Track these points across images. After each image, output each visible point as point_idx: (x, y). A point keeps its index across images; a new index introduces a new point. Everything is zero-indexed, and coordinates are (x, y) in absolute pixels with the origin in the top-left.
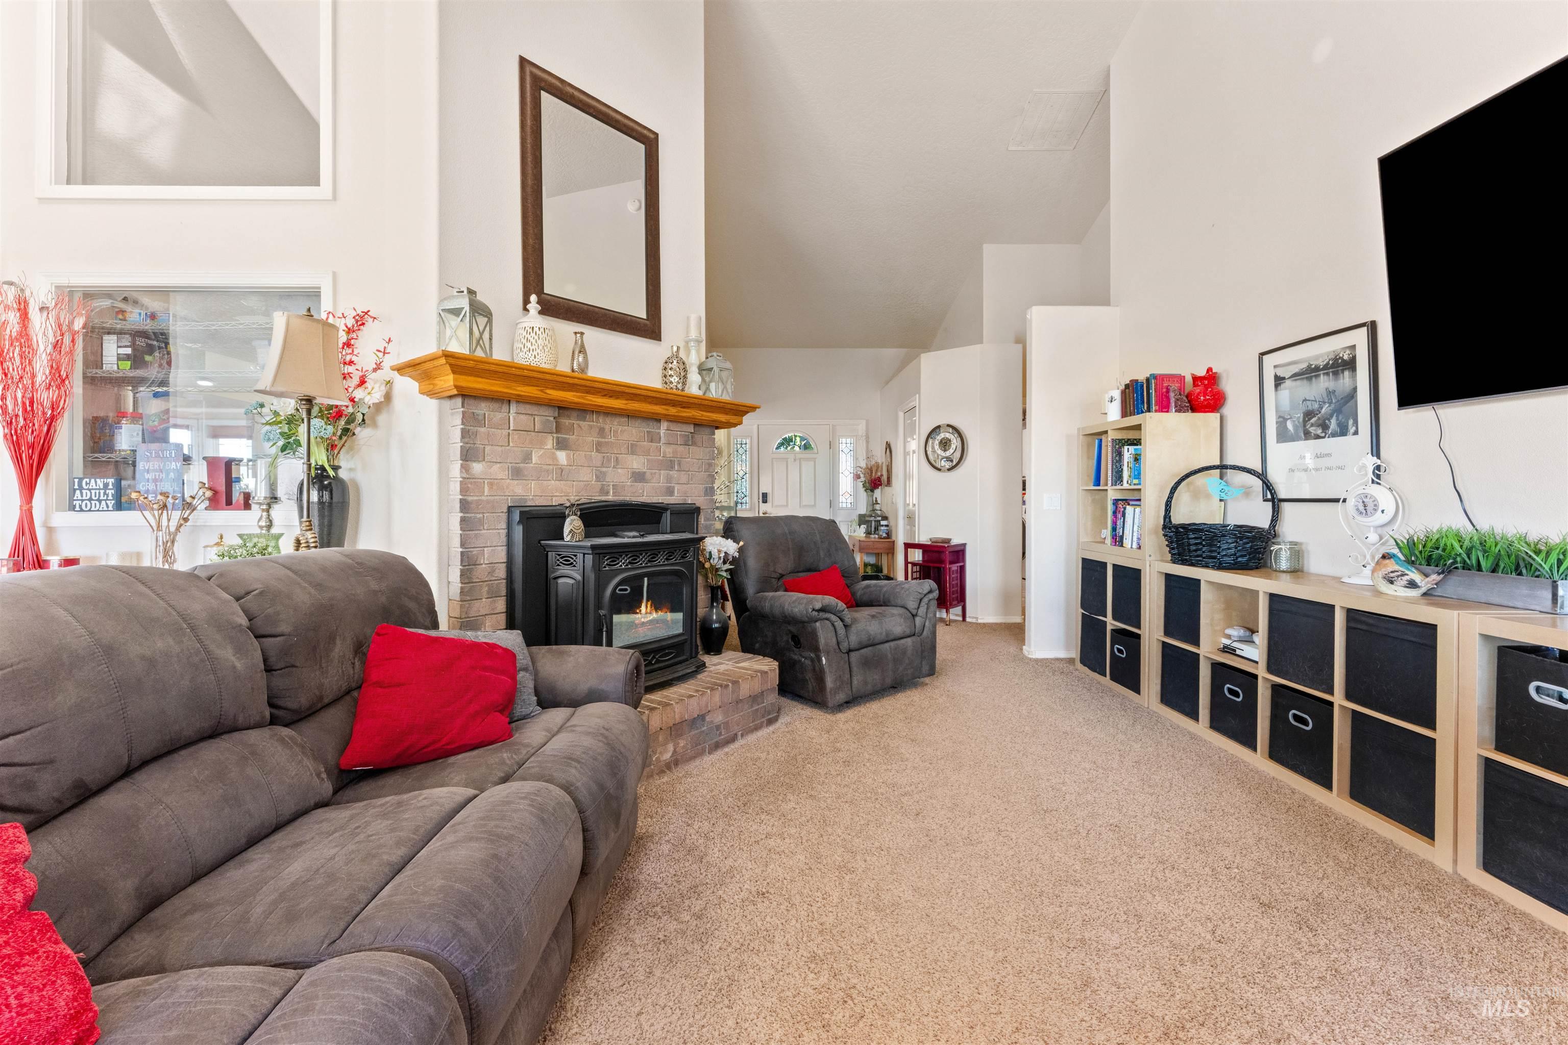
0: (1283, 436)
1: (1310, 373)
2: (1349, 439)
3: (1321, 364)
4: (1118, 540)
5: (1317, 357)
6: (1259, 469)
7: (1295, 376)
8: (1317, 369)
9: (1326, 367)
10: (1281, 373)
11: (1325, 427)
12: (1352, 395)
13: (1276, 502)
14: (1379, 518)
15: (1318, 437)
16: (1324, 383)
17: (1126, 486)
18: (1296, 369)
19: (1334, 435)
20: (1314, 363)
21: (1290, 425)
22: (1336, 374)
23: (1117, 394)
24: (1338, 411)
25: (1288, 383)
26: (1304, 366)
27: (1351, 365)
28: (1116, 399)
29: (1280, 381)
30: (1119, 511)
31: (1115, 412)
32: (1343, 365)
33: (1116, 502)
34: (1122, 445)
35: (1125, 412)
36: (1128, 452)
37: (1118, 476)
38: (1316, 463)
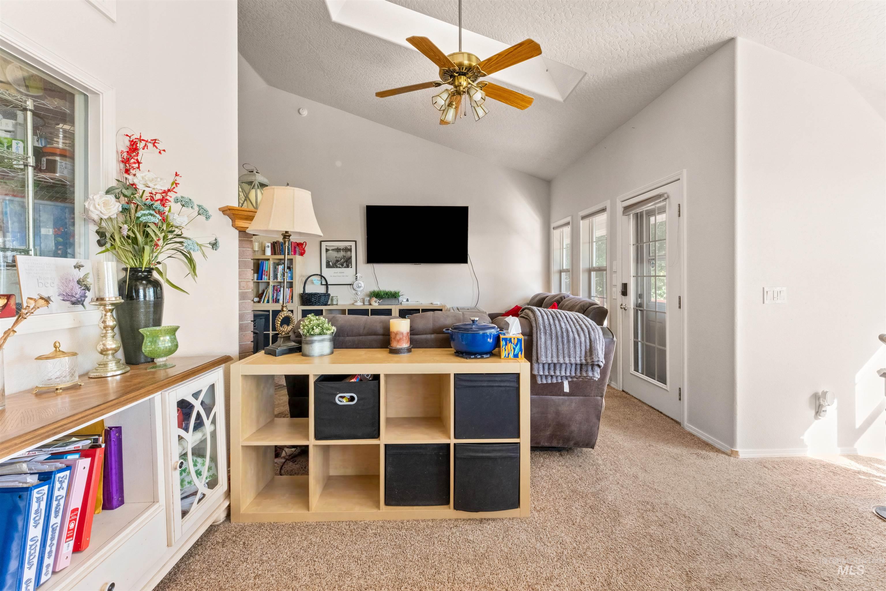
0: (328, 266)
1: (338, 250)
2: (349, 269)
3: (341, 248)
4: (274, 301)
5: (340, 246)
6: (319, 273)
7: (333, 250)
8: (340, 249)
9: (343, 249)
10: (328, 248)
11: (342, 265)
12: (350, 258)
13: (327, 285)
14: (362, 288)
15: (340, 267)
16: (342, 254)
18: (333, 248)
19: (345, 267)
20: (339, 248)
21: (331, 263)
22: (346, 252)
23: (270, 245)
24: (346, 261)
25: (330, 252)
26: (336, 248)
27: (350, 250)
28: (268, 247)
29: (327, 250)
30: (276, 290)
31: (268, 252)
32: (348, 250)
33: (274, 286)
34: (276, 265)
35: (274, 252)
36: (280, 268)
37: (276, 277)
38: (339, 274)
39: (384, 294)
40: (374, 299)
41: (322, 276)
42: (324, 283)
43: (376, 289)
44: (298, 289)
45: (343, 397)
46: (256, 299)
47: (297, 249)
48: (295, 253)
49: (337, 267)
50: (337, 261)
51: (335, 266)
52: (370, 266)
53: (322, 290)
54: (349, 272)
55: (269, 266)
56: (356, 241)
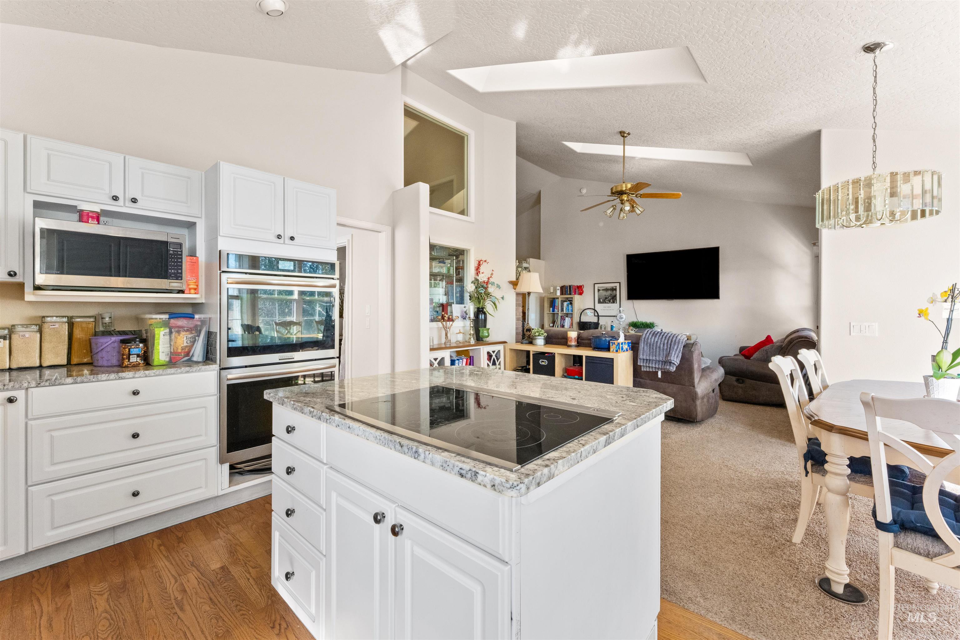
0: (599, 302)
1: (606, 290)
2: (615, 304)
3: (609, 288)
4: (563, 326)
6: (593, 308)
7: (603, 290)
8: (608, 289)
10: (599, 288)
11: (610, 301)
12: (615, 296)
13: (598, 316)
14: (623, 319)
15: (608, 303)
16: (609, 293)
17: (564, 312)
18: (603, 288)
19: (612, 303)
21: (601, 300)
22: (612, 291)
23: (559, 288)
24: (613, 298)
25: (601, 291)
26: (605, 288)
27: (616, 290)
28: (558, 289)
29: (599, 290)
30: (563, 319)
31: (558, 293)
32: (614, 289)
33: (561, 316)
34: (563, 302)
35: (562, 293)
36: (565, 304)
37: (562, 310)
38: (607, 308)
39: (640, 325)
40: (631, 328)
41: (595, 310)
42: (596, 314)
43: (635, 320)
44: (576, 319)
45: (543, 361)
46: (551, 325)
47: (577, 291)
48: (575, 294)
49: (606, 303)
50: (606, 298)
51: (604, 302)
52: (630, 301)
53: (595, 320)
54: (615, 306)
55: (558, 303)
56: (620, 283)
